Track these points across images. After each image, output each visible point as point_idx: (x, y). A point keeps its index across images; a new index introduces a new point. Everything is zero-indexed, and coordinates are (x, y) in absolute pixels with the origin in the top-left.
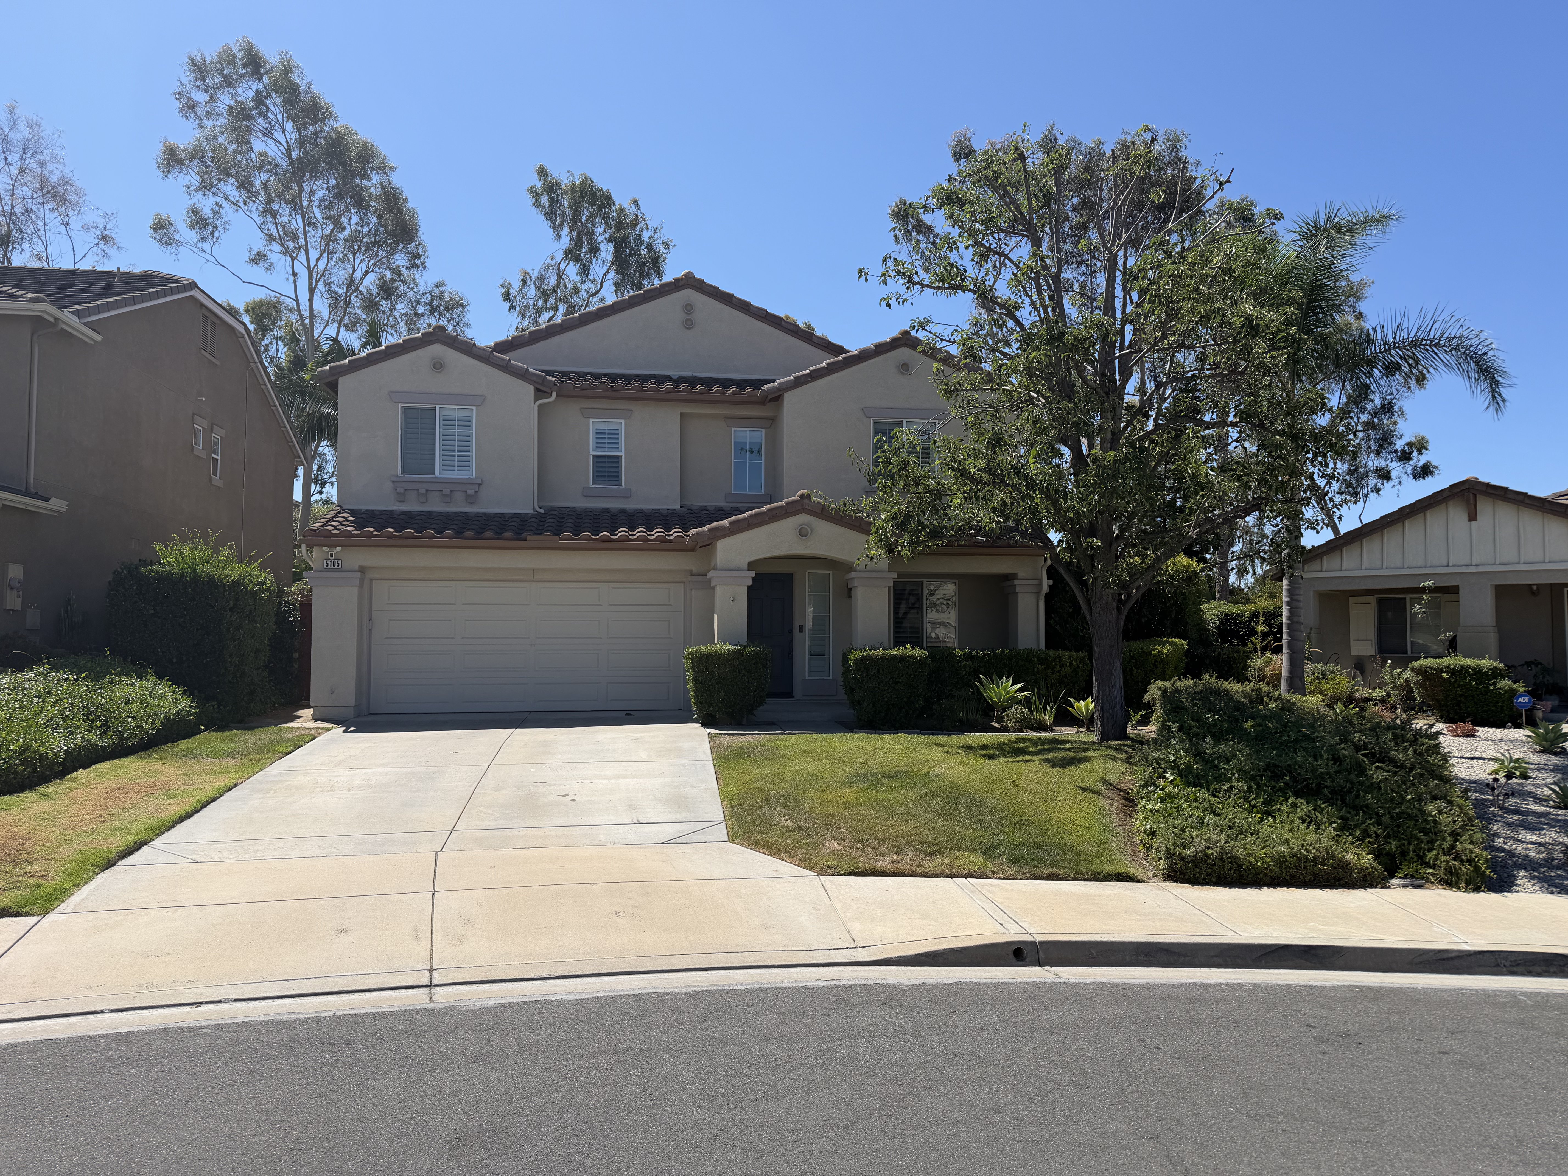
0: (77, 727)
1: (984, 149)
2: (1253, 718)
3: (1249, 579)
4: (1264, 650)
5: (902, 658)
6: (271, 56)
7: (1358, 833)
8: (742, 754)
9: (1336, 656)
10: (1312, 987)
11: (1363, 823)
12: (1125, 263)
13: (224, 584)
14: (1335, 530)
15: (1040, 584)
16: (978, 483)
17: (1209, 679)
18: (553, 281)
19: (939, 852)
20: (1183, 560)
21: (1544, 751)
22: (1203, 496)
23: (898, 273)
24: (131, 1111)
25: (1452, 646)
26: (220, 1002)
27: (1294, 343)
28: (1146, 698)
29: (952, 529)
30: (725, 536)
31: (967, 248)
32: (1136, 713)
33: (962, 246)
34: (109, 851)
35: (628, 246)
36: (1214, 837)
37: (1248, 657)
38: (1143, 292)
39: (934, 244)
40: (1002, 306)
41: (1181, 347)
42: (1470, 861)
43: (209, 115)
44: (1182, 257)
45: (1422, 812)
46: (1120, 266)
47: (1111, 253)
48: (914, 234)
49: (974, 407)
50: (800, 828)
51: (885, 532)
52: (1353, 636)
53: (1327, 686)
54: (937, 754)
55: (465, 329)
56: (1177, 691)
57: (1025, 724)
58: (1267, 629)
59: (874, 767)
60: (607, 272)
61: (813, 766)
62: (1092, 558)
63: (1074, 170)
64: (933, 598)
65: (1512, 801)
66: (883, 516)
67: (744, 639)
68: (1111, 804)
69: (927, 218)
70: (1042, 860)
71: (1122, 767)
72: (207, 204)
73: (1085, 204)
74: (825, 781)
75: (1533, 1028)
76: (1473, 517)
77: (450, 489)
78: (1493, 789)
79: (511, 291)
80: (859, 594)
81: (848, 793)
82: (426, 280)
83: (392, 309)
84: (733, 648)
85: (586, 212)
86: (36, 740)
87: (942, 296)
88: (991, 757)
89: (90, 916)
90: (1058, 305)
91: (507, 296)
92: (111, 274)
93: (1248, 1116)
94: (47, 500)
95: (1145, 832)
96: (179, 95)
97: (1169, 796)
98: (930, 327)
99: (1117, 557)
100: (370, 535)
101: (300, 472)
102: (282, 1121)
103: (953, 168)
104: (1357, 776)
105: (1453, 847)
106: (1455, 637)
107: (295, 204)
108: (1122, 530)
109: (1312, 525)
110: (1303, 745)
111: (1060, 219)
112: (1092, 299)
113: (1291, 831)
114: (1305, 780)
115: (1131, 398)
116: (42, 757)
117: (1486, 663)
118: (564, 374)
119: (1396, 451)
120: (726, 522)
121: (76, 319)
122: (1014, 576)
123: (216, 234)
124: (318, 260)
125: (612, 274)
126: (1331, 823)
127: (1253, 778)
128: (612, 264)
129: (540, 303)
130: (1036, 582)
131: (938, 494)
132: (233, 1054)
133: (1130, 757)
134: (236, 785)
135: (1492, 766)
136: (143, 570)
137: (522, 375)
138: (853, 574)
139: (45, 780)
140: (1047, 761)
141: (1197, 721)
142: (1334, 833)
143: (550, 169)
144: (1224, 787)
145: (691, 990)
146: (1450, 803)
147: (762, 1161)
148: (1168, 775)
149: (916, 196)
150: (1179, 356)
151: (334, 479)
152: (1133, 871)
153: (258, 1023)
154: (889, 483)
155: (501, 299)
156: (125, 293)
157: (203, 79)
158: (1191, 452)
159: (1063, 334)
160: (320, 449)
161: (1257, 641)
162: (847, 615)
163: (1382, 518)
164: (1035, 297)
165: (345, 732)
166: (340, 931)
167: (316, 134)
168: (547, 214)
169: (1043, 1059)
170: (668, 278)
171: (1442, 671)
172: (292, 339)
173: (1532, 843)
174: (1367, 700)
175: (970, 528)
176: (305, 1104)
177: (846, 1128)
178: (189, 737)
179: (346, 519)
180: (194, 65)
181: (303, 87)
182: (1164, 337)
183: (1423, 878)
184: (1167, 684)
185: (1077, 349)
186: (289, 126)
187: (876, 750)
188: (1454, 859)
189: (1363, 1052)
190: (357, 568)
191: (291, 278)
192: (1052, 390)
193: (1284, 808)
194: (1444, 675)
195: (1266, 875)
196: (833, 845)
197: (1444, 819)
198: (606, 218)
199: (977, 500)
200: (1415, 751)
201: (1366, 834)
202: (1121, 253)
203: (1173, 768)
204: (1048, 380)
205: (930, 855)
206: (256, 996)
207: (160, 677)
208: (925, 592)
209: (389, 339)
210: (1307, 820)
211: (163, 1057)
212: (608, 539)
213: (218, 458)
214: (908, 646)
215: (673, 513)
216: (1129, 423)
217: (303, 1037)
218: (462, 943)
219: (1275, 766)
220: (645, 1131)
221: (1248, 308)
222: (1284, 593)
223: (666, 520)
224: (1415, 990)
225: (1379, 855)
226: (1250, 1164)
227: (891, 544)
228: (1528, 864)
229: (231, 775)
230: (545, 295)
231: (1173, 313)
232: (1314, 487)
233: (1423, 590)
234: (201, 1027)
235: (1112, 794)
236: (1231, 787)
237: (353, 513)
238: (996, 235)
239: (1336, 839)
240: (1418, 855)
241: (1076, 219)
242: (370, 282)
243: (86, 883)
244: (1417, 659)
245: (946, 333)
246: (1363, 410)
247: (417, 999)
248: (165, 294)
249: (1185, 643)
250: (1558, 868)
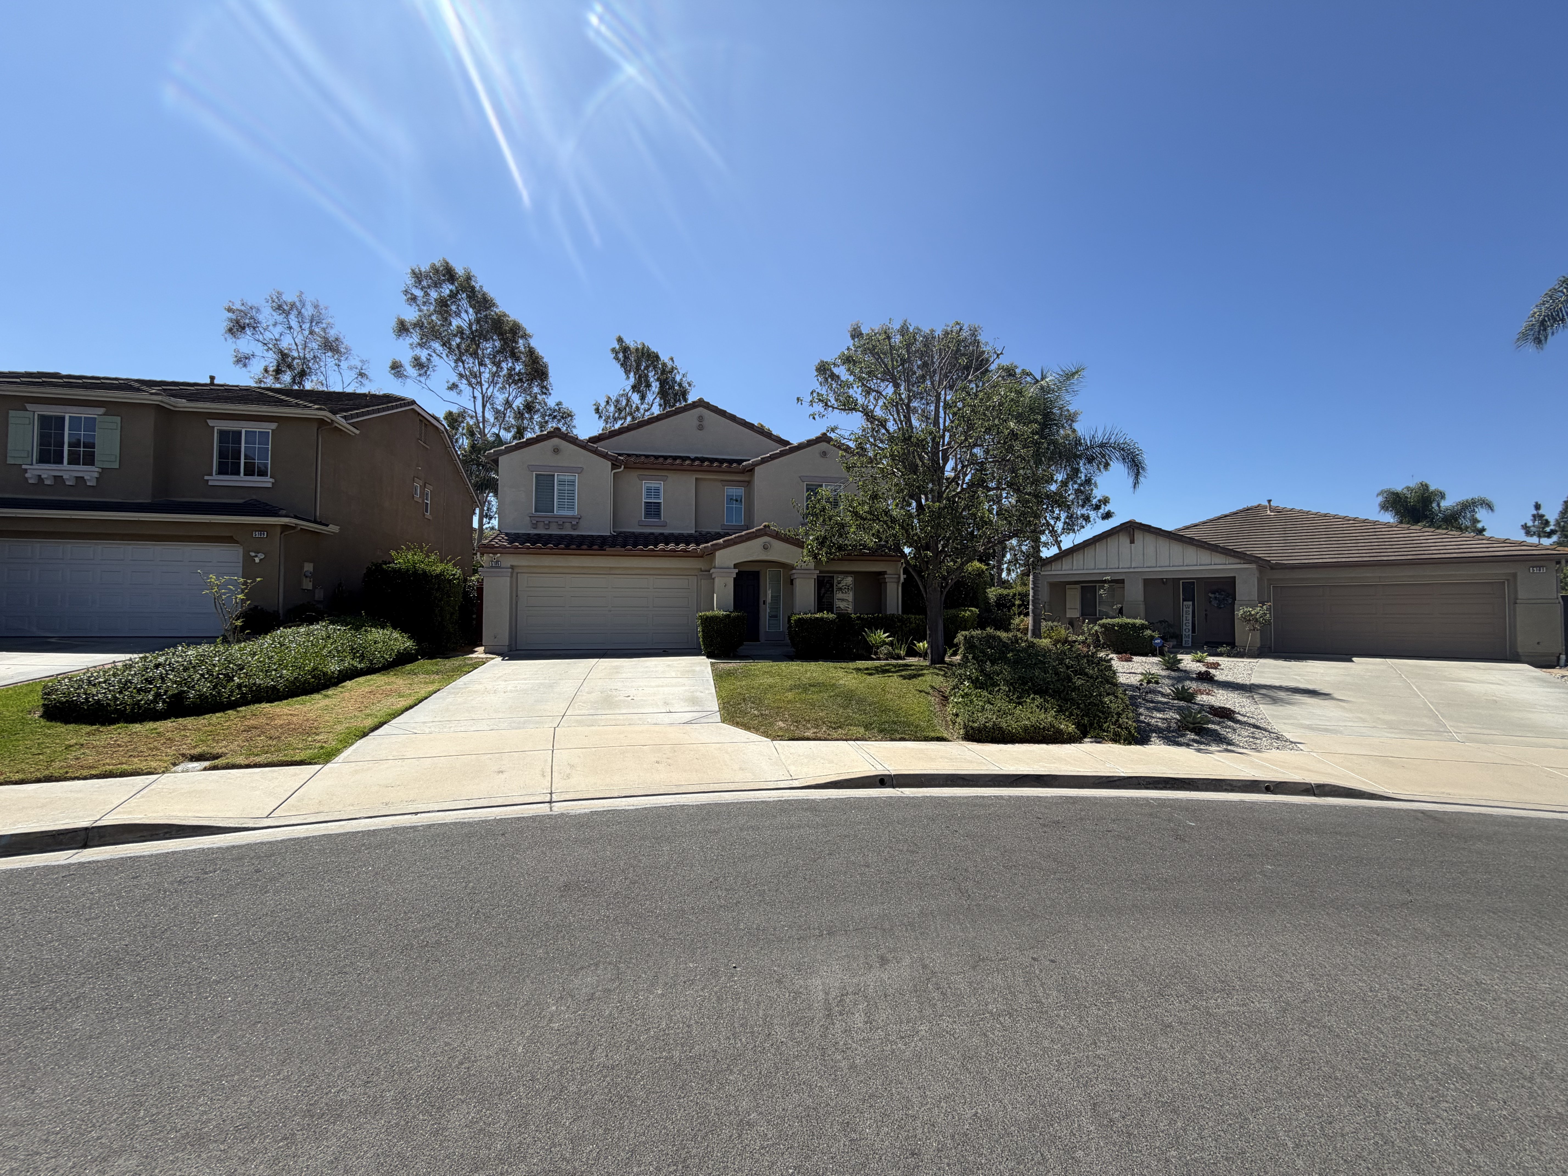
0: (345, 657)
1: (867, 332)
2: (1012, 651)
3: (1013, 575)
4: (1020, 614)
5: (822, 619)
6: (460, 271)
7: (1067, 714)
8: (729, 673)
9: (1058, 618)
10: (1040, 797)
11: (1070, 708)
12: (945, 398)
13: (432, 575)
14: (1059, 548)
15: (899, 577)
16: (865, 519)
17: (990, 630)
18: (624, 403)
19: (840, 727)
20: (977, 564)
21: (1168, 669)
22: (987, 528)
23: (820, 400)
24: (377, 874)
25: (1121, 612)
26: (429, 812)
27: (1036, 443)
28: (956, 641)
29: (850, 545)
30: (721, 549)
31: (858, 387)
32: (950, 649)
33: (855, 386)
34: (365, 728)
35: (668, 383)
36: (990, 717)
37: (1011, 618)
38: (954, 414)
39: (840, 385)
40: (878, 420)
41: (975, 445)
42: (1126, 728)
43: (424, 303)
44: (976, 395)
45: (1102, 702)
46: (943, 398)
47: (937, 392)
48: (829, 380)
49: (862, 476)
50: (762, 715)
51: (812, 547)
52: (1067, 607)
53: (1053, 634)
54: (841, 673)
55: (573, 429)
56: (972, 637)
57: (890, 656)
58: (1021, 603)
59: (805, 681)
60: (655, 398)
61: (771, 680)
62: (927, 563)
63: (918, 345)
64: (840, 585)
65: (1150, 696)
66: (811, 538)
67: (732, 609)
68: (935, 700)
69: (836, 371)
70: (896, 731)
71: (941, 678)
72: (423, 354)
73: (925, 365)
74: (777, 689)
75: (1156, 817)
76: (1132, 542)
77: (562, 521)
78: (1140, 689)
79: (600, 408)
80: (798, 583)
81: (790, 695)
82: (551, 402)
83: (531, 418)
84: (725, 613)
85: (644, 363)
86: (321, 664)
87: (844, 413)
88: (870, 674)
89: (353, 764)
90: (908, 420)
91: (597, 410)
92: (364, 395)
93: (1003, 867)
94: (327, 525)
95: (953, 714)
96: (406, 292)
97: (966, 694)
98: (837, 431)
99: (941, 562)
100: (517, 547)
101: (477, 511)
102: (464, 878)
103: (850, 343)
104: (1068, 683)
105: (1117, 721)
106: (1122, 608)
107: (474, 355)
108: (943, 547)
109: (1046, 544)
110: (1039, 666)
111: (911, 372)
112: (928, 418)
113: (1031, 713)
114: (1040, 685)
115: (949, 473)
116: (325, 674)
117: (1138, 621)
118: (629, 455)
119: (1092, 505)
120: (721, 541)
121: (344, 421)
122: (885, 573)
123: (428, 373)
124: (487, 389)
125: (658, 399)
126: (1053, 709)
127: (1011, 684)
128: (658, 393)
129: (617, 415)
130: (897, 576)
131: (842, 526)
132: (436, 841)
133: (946, 673)
134: (439, 690)
135: (1140, 677)
136: (384, 566)
137: (605, 456)
138: (794, 571)
139: (326, 687)
140: (901, 676)
141: (983, 653)
142: (1054, 714)
143: (625, 339)
144: (996, 689)
145: (699, 803)
146: (1116, 697)
147: (736, 896)
148: (966, 683)
149: (830, 357)
150: (975, 450)
151: (497, 516)
152: (946, 735)
153: (451, 823)
154: (815, 519)
155: (594, 412)
156: (373, 406)
157: (420, 282)
158: (980, 504)
159: (911, 437)
160: (489, 498)
161: (1015, 609)
162: (791, 594)
163: (1084, 541)
164: (895, 416)
165: (502, 660)
166: (499, 772)
167: (486, 316)
168: (622, 365)
169: (894, 838)
170: (689, 402)
171: (1115, 626)
172: (471, 433)
173: (1160, 718)
174: (1075, 641)
175: (860, 545)
176: (478, 868)
177: (784, 877)
178: (412, 663)
179: (503, 538)
180: (414, 273)
181: (477, 288)
182: (966, 440)
183: (1101, 738)
184: (967, 633)
185: (919, 445)
186: (471, 311)
187: (806, 671)
188: (1118, 727)
189: (1066, 831)
190: (509, 566)
191: (472, 399)
192: (905, 467)
193: (1028, 700)
194: (1116, 628)
195: (1017, 737)
196: (781, 724)
197: (1113, 706)
198: (655, 367)
199: (864, 529)
200: (1098, 669)
201: (1071, 714)
202: (943, 393)
203: (968, 679)
204: (903, 462)
205: (835, 728)
206: (450, 808)
207: (395, 628)
208: (835, 581)
209: (529, 435)
210: (1040, 707)
211: (395, 843)
212: (653, 550)
213: (429, 502)
214: (825, 612)
215: (690, 535)
216: (947, 487)
217: (477, 831)
218: (569, 778)
219: (1024, 678)
220: (671, 880)
221: (1012, 424)
222: (1031, 583)
223: (686, 539)
224: (1095, 798)
225: (1078, 725)
226: (1003, 892)
227: (816, 554)
228: (1158, 730)
229: (436, 684)
230: (620, 410)
231: (971, 427)
232: (1048, 524)
233: (1105, 582)
234: (418, 826)
235: (936, 694)
236: (1000, 689)
237: (507, 534)
238: (875, 381)
239: (1055, 717)
240: (1099, 725)
241: (919, 372)
242: (519, 403)
243: (350, 746)
244: (1101, 619)
245: (847, 435)
246: (1075, 482)
247: (544, 809)
248: (397, 407)
249: (977, 610)
250: (1173, 732)
